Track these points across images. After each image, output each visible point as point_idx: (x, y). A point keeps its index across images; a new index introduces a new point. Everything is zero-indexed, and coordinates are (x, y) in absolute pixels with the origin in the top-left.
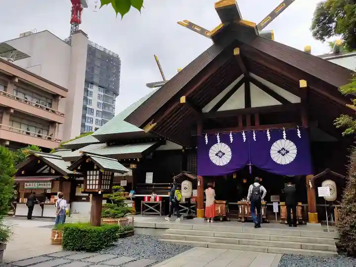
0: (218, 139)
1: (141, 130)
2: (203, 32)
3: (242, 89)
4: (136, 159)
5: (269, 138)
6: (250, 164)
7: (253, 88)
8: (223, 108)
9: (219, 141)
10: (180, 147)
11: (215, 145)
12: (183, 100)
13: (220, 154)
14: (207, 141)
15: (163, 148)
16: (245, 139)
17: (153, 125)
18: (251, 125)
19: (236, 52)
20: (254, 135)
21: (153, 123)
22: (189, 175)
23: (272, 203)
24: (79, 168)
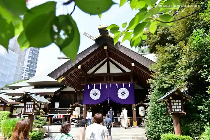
0: (94, 87)
1: (56, 80)
2: (90, 37)
3: (106, 64)
4: (51, 96)
5: (117, 87)
6: (109, 99)
7: (111, 64)
8: (97, 72)
9: (95, 88)
10: (74, 90)
11: (93, 90)
12: (79, 67)
13: (95, 94)
14: (89, 88)
15: (65, 90)
16: (106, 87)
17: (63, 79)
18: (110, 81)
19: (105, 48)
20: (111, 86)
21: (63, 78)
22: (79, 104)
23: (117, 117)
24: (22, 101)
